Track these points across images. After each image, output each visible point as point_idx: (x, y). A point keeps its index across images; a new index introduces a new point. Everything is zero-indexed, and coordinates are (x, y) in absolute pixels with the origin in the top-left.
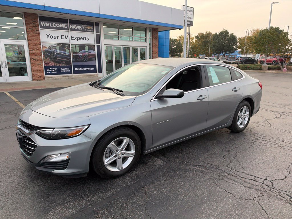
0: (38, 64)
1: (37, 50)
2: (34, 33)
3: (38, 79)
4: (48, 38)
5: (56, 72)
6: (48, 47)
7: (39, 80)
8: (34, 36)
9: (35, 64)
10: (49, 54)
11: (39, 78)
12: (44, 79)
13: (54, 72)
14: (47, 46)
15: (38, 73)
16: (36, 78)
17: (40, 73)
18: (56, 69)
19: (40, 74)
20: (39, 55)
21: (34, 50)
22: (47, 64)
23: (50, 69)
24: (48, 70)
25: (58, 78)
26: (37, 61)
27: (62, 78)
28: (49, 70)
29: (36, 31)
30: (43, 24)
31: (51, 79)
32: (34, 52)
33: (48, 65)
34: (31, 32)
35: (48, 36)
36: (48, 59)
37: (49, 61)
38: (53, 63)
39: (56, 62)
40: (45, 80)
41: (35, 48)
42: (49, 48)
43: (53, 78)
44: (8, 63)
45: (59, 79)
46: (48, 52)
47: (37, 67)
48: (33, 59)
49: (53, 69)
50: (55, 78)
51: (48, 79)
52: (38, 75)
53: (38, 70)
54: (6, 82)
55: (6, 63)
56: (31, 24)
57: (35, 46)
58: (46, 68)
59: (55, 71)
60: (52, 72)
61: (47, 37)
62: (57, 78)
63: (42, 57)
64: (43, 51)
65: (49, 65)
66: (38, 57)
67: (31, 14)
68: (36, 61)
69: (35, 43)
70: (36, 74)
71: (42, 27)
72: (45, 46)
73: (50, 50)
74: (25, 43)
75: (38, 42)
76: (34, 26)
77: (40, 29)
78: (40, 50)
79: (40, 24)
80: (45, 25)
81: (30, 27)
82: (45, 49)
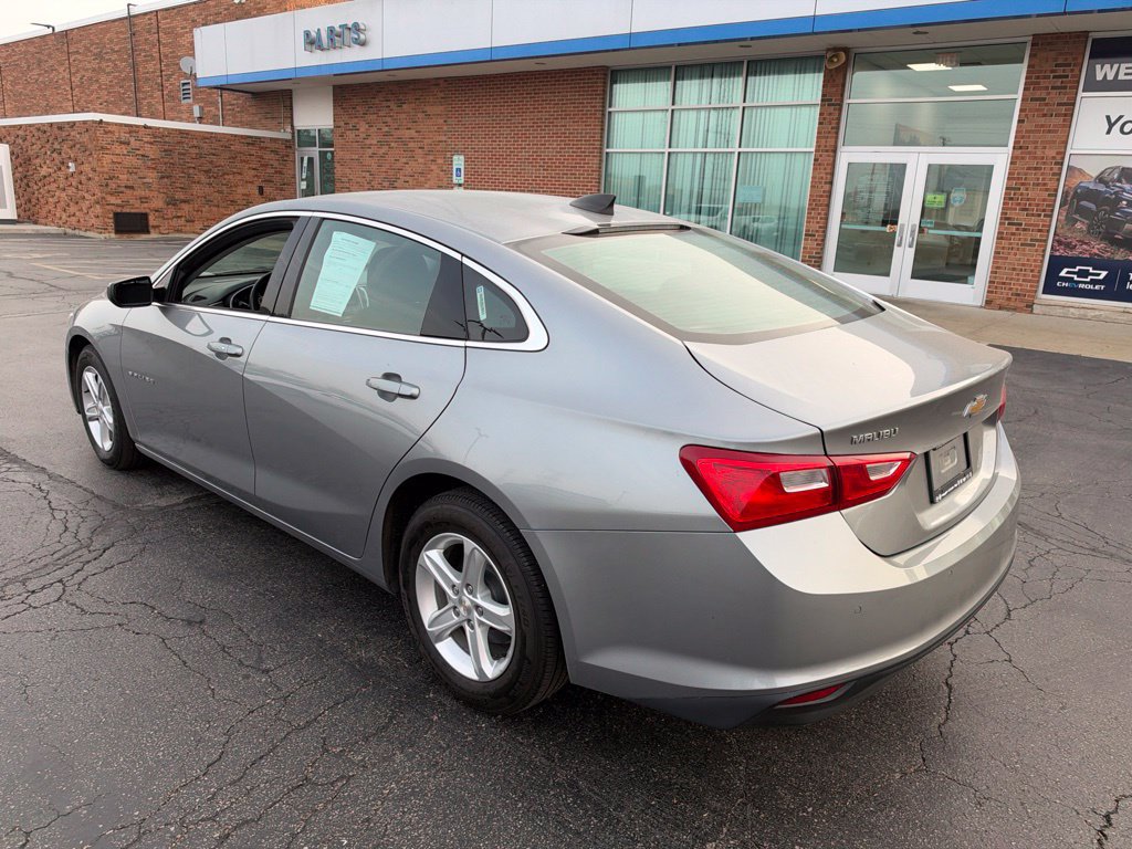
0: (1022, 245)
1: (1038, 185)
2: (1045, 115)
3: (1005, 303)
4: (1108, 132)
5: (1097, 287)
6: (1095, 174)
7: (1008, 309)
8: (1042, 126)
9: (1011, 244)
10: (1093, 206)
11: (1009, 299)
12: (1031, 306)
13: (1091, 287)
14: (1093, 170)
15: (1011, 279)
16: (999, 299)
17: (1018, 280)
18: (1104, 274)
19: (1021, 285)
20: (1038, 205)
21: (1023, 184)
22: (1069, 246)
23: (1076, 270)
24: (1063, 274)
25: (1097, 313)
26: (1024, 230)
27: (1114, 316)
28: (1068, 273)
29: (1059, 104)
30: (1105, 71)
31: (1059, 311)
32: (1022, 194)
33: (1070, 254)
34: (1037, 110)
35: (1111, 125)
36: (1078, 225)
37: (1079, 236)
38: (1097, 247)
39: (1113, 242)
40: (1031, 312)
41: (1032, 176)
42: (1100, 179)
43: (1072, 310)
44: (921, 230)
45: (1098, 319)
46: (1089, 194)
47: (1015, 254)
48: (1009, 224)
49: (1091, 271)
50: (1082, 311)
51: (1046, 309)
52: (1011, 289)
53: (1014, 269)
54: (895, 295)
55: (913, 232)
56: (1045, 77)
57: (1035, 169)
58: (1056, 264)
59: (1093, 282)
60: (1082, 286)
61: (1107, 127)
62: (1091, 314)
63: (1051, 216)
64: (1065, 194)
65: (1075, 253)
66: (1033, 215)
67: (1058, 38)
68: (1017, 229)
69: (1035, 158)
70: (1004, 283)
71: (1094, 86)
72: (1080, 170)
73: (1102, 188)
74: (999, 160)
75: (1052, 153)
76: (1053, 88)
77: (1081, 94)
78: (1051, 185)
79: (1091, 73)
80: (1110, 77)
81: (1038, 94)
82: (1075, 182)
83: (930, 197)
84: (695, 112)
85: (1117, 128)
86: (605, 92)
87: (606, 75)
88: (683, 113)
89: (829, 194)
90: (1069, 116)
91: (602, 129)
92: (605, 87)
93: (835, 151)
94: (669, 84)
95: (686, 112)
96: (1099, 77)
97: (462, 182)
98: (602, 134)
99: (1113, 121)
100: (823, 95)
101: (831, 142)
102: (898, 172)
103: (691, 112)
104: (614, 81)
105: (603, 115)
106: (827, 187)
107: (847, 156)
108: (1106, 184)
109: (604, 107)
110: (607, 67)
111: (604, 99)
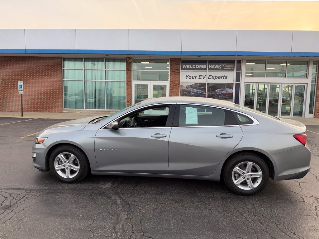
1: (176, 89)
2: (175, 75)
4: (187, 78)
6: (186, 87)
8: (175, 77)
10: (186, 93)
21: (173, 89)
29: (177, 73)
30: (184, 66)
32: (173, 91)
34: (173, 74)
35: (187, 77)
41: (174, 87)
42: (187, 88)
46: (185, 91)
56: (174, 67)
64: (181, 91)
67: (175, 59)
69: (175, 83)
71: (183, 69)
72: (183, 86)
73: (187, 89)
74: (167, 83)
75: (178, 82)
76: (176, 69)
77: (181, 71)
78: (178, 89)
79: (182, 67)
80: (186, 67)
81: (173, 70)
82: (182, 88)
83: (154, 92)
84: (91, 71)
85: (188, 77)
86: (62, 64)
87: (62, 59)
88: (87, 71)
89: (131, 91)
90: (179, 75)
91: (62, 74)
92: (62, 62)
93: (131, 81)
94: (83, 63)
95: (88, 70)
96: (184, 67)
97: (23, 89)
98: (62, 75)
99: (187, 76)
100: (127, 68)
101: (130, 79)
102: (146, 86)
103: (89, 71)
104: (64, 61)
105: (62, 70)
106: (130, 90)
107: (134, 83)
108: (188, 88)
109: (62, 68)
110: (62, 57)
111: (62, 66)
